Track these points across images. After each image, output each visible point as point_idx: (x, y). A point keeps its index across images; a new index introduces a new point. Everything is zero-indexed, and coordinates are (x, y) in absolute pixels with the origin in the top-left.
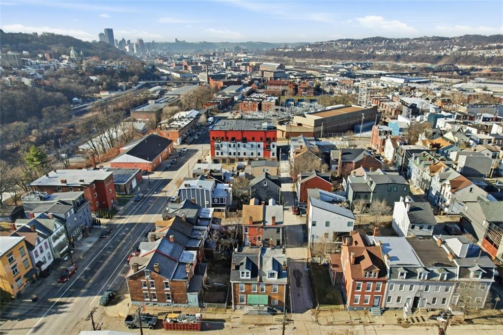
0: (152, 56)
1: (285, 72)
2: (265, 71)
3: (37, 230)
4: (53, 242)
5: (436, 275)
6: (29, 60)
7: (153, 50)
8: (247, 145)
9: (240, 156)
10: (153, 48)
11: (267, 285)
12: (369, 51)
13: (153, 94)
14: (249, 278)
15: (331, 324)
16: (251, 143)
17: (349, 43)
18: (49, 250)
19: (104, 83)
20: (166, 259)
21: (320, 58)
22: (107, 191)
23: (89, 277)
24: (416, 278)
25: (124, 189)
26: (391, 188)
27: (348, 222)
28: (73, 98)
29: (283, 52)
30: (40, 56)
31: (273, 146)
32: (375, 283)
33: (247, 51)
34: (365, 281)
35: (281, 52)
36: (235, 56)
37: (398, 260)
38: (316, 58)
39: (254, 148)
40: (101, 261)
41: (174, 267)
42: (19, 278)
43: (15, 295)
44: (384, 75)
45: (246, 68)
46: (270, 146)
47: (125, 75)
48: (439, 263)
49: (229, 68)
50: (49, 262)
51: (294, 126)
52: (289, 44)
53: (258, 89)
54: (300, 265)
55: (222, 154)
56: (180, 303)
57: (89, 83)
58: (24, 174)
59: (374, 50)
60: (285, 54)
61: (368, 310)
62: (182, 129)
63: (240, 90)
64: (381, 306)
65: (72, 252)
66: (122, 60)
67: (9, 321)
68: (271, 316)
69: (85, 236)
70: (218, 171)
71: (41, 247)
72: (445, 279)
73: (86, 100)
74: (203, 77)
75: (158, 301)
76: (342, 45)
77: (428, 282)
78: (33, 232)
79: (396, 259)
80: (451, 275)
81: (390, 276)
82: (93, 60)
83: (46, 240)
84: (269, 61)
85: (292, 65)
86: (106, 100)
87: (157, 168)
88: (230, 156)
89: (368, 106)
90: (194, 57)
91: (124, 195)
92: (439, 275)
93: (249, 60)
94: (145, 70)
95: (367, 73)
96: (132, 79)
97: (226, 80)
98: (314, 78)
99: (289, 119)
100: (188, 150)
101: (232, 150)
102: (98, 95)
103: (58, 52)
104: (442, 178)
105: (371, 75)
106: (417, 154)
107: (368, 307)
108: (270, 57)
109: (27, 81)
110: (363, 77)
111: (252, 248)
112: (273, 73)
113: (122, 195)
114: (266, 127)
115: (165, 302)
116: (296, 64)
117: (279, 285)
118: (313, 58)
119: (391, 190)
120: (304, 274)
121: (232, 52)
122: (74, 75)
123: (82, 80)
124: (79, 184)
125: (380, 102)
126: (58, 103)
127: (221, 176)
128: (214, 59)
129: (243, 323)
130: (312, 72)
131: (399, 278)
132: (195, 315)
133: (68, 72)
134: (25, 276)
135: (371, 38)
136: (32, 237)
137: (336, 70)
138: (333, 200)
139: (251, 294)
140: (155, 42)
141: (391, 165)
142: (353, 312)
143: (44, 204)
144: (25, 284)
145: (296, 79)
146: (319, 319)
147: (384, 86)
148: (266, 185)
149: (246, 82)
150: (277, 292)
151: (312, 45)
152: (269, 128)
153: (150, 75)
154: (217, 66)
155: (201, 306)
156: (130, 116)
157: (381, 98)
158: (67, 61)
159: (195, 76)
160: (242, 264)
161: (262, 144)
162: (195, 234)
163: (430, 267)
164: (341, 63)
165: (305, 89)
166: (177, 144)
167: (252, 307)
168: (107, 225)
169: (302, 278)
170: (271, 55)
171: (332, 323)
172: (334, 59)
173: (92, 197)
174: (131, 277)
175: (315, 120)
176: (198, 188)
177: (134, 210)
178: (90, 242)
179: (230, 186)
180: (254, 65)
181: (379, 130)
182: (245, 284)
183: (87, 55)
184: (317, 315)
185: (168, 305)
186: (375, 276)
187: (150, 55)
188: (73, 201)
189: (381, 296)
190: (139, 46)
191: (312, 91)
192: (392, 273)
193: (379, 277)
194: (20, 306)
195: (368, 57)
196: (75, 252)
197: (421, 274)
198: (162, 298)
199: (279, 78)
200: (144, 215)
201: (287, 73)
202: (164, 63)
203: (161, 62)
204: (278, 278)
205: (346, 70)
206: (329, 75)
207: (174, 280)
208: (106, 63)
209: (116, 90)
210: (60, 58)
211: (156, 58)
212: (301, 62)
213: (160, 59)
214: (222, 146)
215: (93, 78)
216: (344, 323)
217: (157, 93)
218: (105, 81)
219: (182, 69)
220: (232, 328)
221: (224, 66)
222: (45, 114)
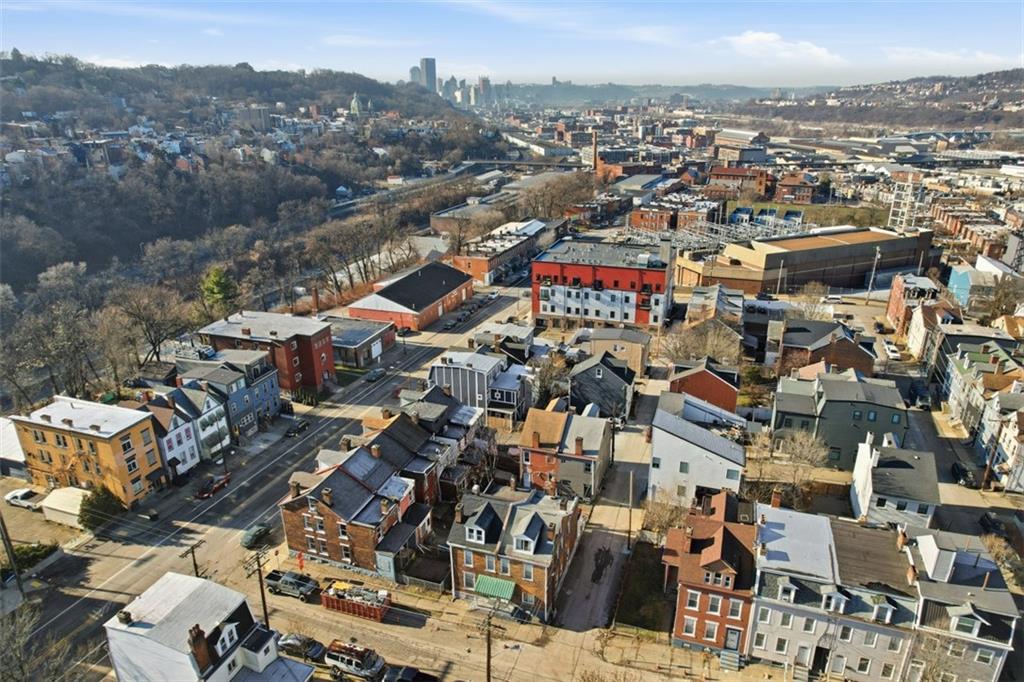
0: (503, 110)
1: (765, 149)
2: (722, 146)
3: (177, 406)
4: (200, 430)
5: (866, 608)
6: (282, 117)
7: (506, 100)
8: (603, 296)
9: (587, 317)
10: (508, 96)
11: (514, 562)
12: (985, 104)
13: (483, 187)
14: (482, 542)
15: (628, 664)
16: (612, 292)
17: (938, 87)
18: (192, 442)
19: (398, 162)
20: (351, 483)
21: (856, 122)
22: (315, 357)
23: (243, 498)
24: (819, 607)
25: (353, 356)
26: (861, 413)
27: (728, 471)
28: (339, 186)
29: (772, 107)
30: (302, 110)
31: (657, 302)
32: (728, 599)
33: (694, 104)
34: (706, 592)
35: (768, 108)
36: (669, 114)
37: (788, 560)
38: (847, 122)
39: (618, 302)
40: (271, 476)
41: (364, 501)
42: (138, 479)
43: (129, 504)
44: (1014, 161)
45: (684, 140)
46: (649, 300)
47: (437, 147)
48: (879, 584)
49: (649, 138)
50: (192, 463)
51: (722, 265)
52: (792, 90)
53: (695, 184)
54: (617, 541)
55: (553, 309)
56: (366, 568)
57: (370, 160)
58: (197, 314)
59: (1000, 102)
60: (778, 112)
61: (714, 653)
62: (498, 256)
63: (652, 184)
64: (742, 651)
65: (233, 453)
66: (442, 117)
67: (110, 543)
68: (518, 624)
69: (262, 429)
70: (521, 341)
71: (179, 435)
72: (887, 621)
73: (359, 191)
74: (587, 155)
75: (329, 557)
76: (917, 92)
77: (846, 618)
78: (170, 408)
79: (784, 556)
80: (901, 615)
81: (760, 590)
82: (386, 119)
83: (190, 425)
84: (739, 126)
85: (787, 135)
86: (393, 194)
87: (431, 325)
88: (569, 315)
89: (908, 232)
90: (583, 115)
91: (353, 367)
92: (873, 608)
93: (695, 123)
94: (477, 139)
95: (967, 157)
96: (451, 155)
97: (631, 162)
98: (831, 165)
99: (719, 249)
100: (500, 297)
101: (573, 304)
102: (382, 183)
103: (333, 102)
104: (1008, 407)
105: (976, 161)
106: (968, 346)
107: (712, 647)
108: (743, 117)
109: (267, 155)
110: (954, 166)
111: (517, 490)
112: (738, 152)
113: (349, 367)
114: (646, 263)
115: (340, 560)
116: (797, 133)
117: (535, 566)
118: (840, 121)
119: (860, 416)
120: (616, 559)
121: (665, 105)
122: (347, 145)
123: (360, 155)
124: (269, 338)
125: (962, 223)
126: (308, 195)
127: (523, 351)
128: (622, 119)
129: (460, 626)
130: (830, 151)
131: (780, 600)
132: (377, 592)
133: (342, 138)
134: (148, 477)
135: (997, 73)
136: (165, 416)
137: (888, 148)
138: (715, 421)
139: (484, 573)
140: (513, 83)
141: (913, 366)
142: (682, 651)
143: (204, 364)
144: (147, 490)
145: (788, 166)
146: (607, 649)
147: (1000, 187)
148: (600, 377)
149: (672, 168)
150: (532, 580)
151: (845, 92)
152: (651, 265)
153: (488, 149)
154: (625, 135)
155: (400, 581)
156: (429, 226)
157: (967, 216)
158: (343, 119)
159: (574, 154)
160: (474, 514)
161: (633, 296)
162: (429, 451)
163: (852, 587)
164: (906, 133)
165: (793, 189)
166: (482, 284)
167: (486, 600)
168: (306, 416)
169: (608, 566)
170: (746, 114)
171: (629, 662)
172: (892, 124)
173: (288, 364)
174: (288, 506)
175: (768, 256)
176: (466, 368)
177: (358, 398)
178: (266, 441)
179: (533, 372)
180: (704, 134)
181: (905, 285)
182: (475, 552)
183: (380, 108)
184: (606, 642)
185: (345, 567)
186: (727, 584)
187: (499, 110)
188: (246, 366)
189: (742, 629)
190: (482, 92)
191: (808, 193)
192: (765, 585)
193: (737, 586)
194: (129, 524)
195: (980, 118)
196: (240, 453)
197: (829, 598)
198: (336, 553)
199: (747, 162)
200: (371, 408)
201: (770, 152)
202: (522, 125)
203: (515, 123)
204: (536, 552)
205: (913, 150)
206: (870, 159)
207: (354, 522)
208: (410, 123)
209: (418, 175)
210: (334, 113)
211: (508, 116)
212: (809, 131)
213: (515, 118)
214: (553, 294)
215: (380, 151)
216: (653, 669)
217: (492, 184)
218: (400, 158)
219: (553, 138)
220: (438, 629)
221: (640, 135)
222: (283, 213)
